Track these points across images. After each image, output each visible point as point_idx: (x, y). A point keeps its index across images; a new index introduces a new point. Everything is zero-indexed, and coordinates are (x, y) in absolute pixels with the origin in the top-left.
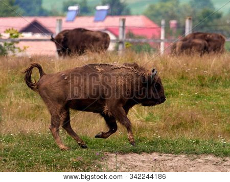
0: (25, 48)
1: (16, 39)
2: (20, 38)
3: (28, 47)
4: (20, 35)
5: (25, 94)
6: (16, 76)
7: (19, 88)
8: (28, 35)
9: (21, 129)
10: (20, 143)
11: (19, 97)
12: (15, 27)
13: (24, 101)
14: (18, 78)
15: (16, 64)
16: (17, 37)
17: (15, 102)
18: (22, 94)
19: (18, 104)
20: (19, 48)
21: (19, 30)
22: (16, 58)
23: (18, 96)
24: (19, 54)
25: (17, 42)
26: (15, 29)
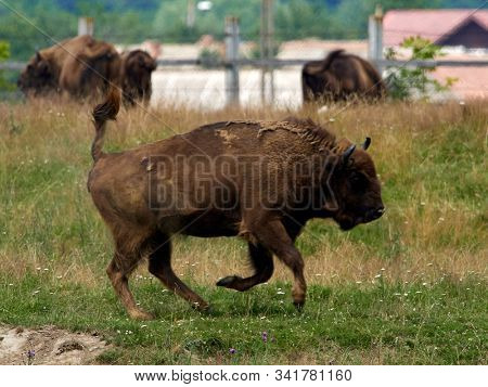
0: (450, 82)
1: (429, 61)
2: (437, 58)
3: (456, 80)
4: (437, 52)
5: (453, 188)
6: (431, 147)
7: (438, 174)
8: (456, 53)
9: (445, 271)
10: (444, 304)
11: (440, 195)
12: (425, 34)
13: (450, 205)
14: (437, 152)
15: (431, 119)
16: (429, 55)
17: (431, 209)
18: (446, 191)
19: (438, 213)
20: (435, 82)
21: (433, 39)
22: (430, 105)
23: (435, 194)
24: (435, 97)
25: (432, 68)
26: (425, 38)
